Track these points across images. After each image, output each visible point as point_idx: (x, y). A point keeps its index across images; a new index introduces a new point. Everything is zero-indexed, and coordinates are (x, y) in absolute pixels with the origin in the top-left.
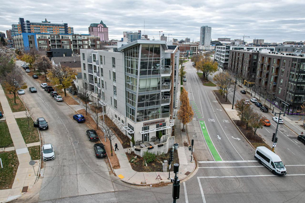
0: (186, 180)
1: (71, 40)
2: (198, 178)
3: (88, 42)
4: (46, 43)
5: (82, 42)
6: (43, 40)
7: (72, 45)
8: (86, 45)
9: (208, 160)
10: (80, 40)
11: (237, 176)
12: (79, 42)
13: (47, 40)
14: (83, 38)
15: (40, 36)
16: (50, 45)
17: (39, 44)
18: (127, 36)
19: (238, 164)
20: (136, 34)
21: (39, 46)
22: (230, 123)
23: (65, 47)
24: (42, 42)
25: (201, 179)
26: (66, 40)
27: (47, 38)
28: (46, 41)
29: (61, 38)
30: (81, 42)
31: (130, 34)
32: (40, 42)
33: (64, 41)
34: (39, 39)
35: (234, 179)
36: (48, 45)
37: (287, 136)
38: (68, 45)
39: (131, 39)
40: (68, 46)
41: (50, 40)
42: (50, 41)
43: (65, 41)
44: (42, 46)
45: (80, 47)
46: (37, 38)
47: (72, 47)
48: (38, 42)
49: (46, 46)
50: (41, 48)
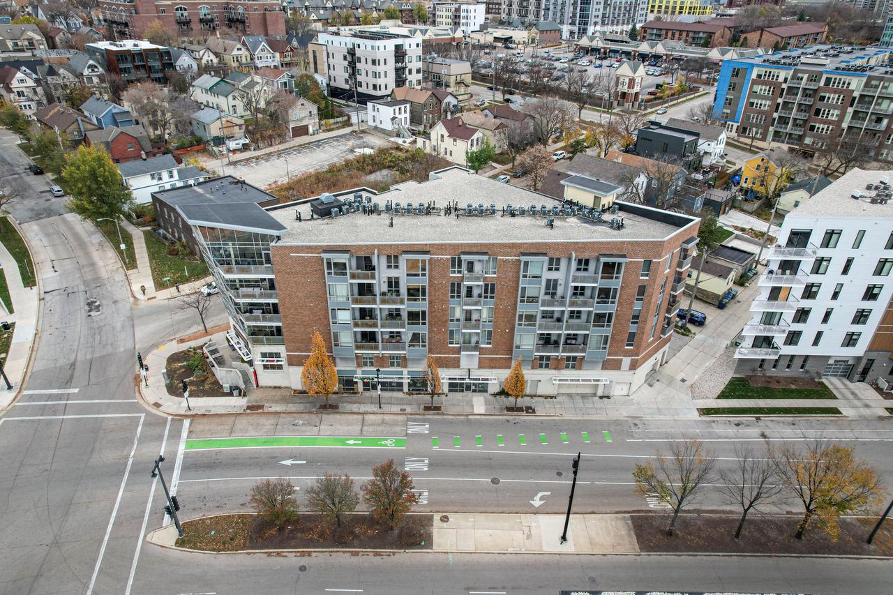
1: (856, 94)
4: (771, 93)
6: (766, 85)
7: (850, 110)
12: (884, 103)
13: (777, 86)
15: (763, 71)
16: (780, 101)
17: (753, 94)
21: (748, 99)
23: (823, 114)
24: (761, 90)
26: (835, 92)
27: (781, 79)
28: (772, 88)
29: (822, 84)
30: (892, 105)
32: (757, 88)
33: (827, 95)
34: (757, 80)
36: (773, 99)
38: (835, 108)
40: (837, 112)
41: (784, 86)
42: (783, 90)
43: (832, 96)
44: (756, 101)
45: (879, 120)
46: (754, 76)
47: (848, 117)
48: (751, 88)
49: (768, 103)
50: (752, 104)
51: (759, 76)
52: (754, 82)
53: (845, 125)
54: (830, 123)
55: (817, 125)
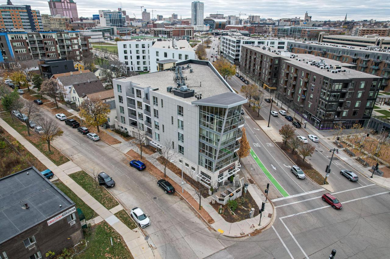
0: (272, 223)
1: (56, 40)
2: (280, 219)
3: (78, 41)
4: (23, 45)
5: (71, 41)
6: (19, 42)
7: (58, 46)
8: (76, 44)
9: (278, 197)
10: (68, 40)
11: (309, 211)
12: (67, 41)
13: (24, 41)
14: (71, 36)
15: (13, 35)
16: (29, 47)
17: (14, 47)
18: (104, 16)
19: (302, 198)
20: (115, 13)
21: (14, 50)
22: (274, 147)
23: (49, 49)
24: (17, 44)
25: (283, 219)
26: (49, 40)
27: (24, 38)
28: (22, 43)
29: (42, 38)
30: (69, 41)
31: (108, 13)
32: (15, 44)
33: (47, 42)
34: (13, 40)
35: (307, 215)
36: (26, 48)
37: (327, 157)
38: (52, 46)
39: (109, 20)
40: (54, 48)
41: (27, 41)
42: (28, 43)
43: (49, 42)
44: (18, 50)
45: (68, 48)
46: (10, 38)
47: (58, 49)
48: (12, 45)
49: (24, 50)
50: (17, 52)
51: (13, 38)
52: (12, 42)
53: (59, 52)
54: (53, 52)
55: (50, 54)
